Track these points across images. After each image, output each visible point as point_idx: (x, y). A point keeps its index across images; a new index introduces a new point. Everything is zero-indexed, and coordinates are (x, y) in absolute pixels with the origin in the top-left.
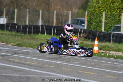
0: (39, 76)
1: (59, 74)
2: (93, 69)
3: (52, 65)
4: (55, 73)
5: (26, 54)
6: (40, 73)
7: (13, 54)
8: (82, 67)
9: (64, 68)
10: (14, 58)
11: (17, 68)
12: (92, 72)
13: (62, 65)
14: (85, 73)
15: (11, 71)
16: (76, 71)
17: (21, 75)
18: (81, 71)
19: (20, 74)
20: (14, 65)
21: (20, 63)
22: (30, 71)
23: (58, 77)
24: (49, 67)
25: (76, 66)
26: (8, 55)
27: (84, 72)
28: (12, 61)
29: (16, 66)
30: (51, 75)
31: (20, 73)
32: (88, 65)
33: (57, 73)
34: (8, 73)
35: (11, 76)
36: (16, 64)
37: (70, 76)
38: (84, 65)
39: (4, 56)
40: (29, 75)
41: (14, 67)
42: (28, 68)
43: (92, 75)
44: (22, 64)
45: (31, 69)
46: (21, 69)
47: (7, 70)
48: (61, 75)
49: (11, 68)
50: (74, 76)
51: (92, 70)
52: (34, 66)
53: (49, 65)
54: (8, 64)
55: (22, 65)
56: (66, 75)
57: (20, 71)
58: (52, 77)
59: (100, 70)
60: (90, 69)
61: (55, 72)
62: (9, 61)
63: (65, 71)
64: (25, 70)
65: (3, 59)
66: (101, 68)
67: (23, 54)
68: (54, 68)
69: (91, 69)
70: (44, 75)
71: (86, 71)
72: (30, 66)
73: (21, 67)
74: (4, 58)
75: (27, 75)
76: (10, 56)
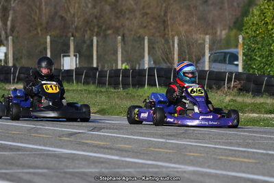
0: (138, 170)
1: (179, 164)
2: (248, 152)
3: (166, 148)
4: (170, 163)
5: (116, 129)
6: (142, 163)
7: (90, 131)
8: (226, 149)
9: (190, 152)
10: (92, 137)
11: (95, 157)
12: (245, 157)
13: (185, 147)
14: (230, 160)
15: (83, 163)
16: (213, 156)
17: (103, 170)
18: (223, 157)
19: (102, 168)
20: (91, 152)
21: (102, 147)
22: (123, 161)
23: (175, 170)
24: (160, 153)
25: (215, 148)
26: (79, 133)
27: (230, 158)
28: (87, 143)
29: (95, 152)
30: (162, 167)
31: (103, 165)
32: (239, 145)
33: (174, 163)
34: (79, 168)
35: (84, 173)
36: (95, 149)
37: (200, 167)
38: (231, 144)
39: (71, 134)
40: (119, 168)
41: (91, 156)
42: (117, 155)
43: (245, 162)
44: (107, 148)
45: (125, 157)
46: (103, 158)
47: (76, 162)
48: (182, 167)
49: (86, 158)
50: (209, 167)
51: (246, 154)
52: (130, 151)
53: (160, 148)
54: (78, 150)
55: (107, 151)
56: (193, 165)
57: (102, 162)
58: (164, 170)
59: (262, 153)
60: (242, 151)
61: (170, 161)
62: (81, 145)
63: (192, 157)
64: (113, 159)
65: (70, 141)
66: (264, 149)
67: (110, 128)
68: (170, 153)
69: (244, 152)
70: (148, 168)
71: (234, 155)
72: (121, 151)
73: (105, 154)
74: (72, 139)
75: (115, 168)
76: (83, 135)
